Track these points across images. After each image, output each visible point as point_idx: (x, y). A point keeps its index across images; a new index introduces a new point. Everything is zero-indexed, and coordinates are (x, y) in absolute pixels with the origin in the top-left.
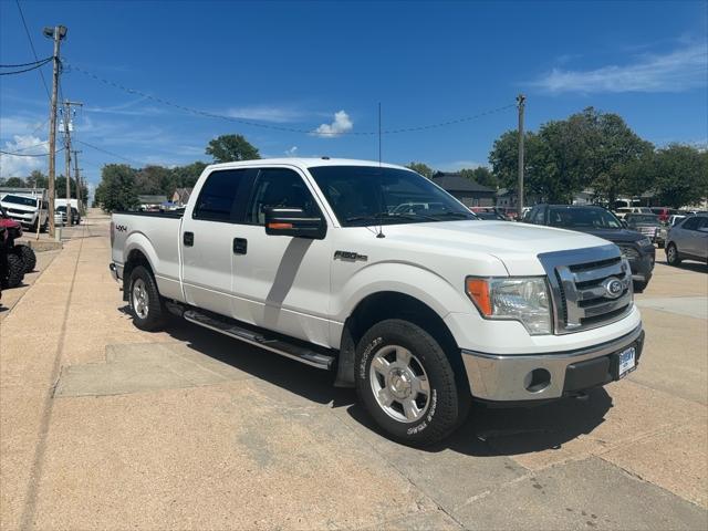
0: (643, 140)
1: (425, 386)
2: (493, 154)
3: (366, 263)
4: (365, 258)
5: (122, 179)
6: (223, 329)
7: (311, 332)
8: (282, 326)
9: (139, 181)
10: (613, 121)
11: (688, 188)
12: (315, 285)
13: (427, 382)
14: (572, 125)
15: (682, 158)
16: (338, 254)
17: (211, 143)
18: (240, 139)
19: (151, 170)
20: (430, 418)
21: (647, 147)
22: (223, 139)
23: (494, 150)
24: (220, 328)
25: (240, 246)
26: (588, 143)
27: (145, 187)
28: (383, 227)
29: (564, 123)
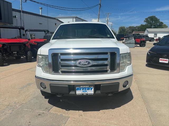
5: (123, 30)
9: (126, 30)
17: (145, 19)
18: (154, 17)
19: (130, 27)
22: (149, 17)
27: (128, 32)
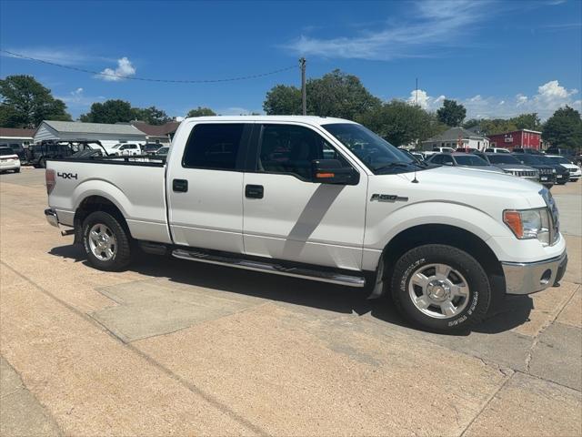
0: (374, 96)
1: (464, 290)
2: (266, 103)
3: (405, 203)
4: (406, 199)
6: (233, 263)
7: (339, 260)
8: (305, 255)
10: (353, 81)
11: (404, 133)
12: (347, 221)
13: (467, 287)
14: (325, 82)
15: (400, 110)
16: (374, 196)
18: (31, 80)
20: (470, 313)
21: (375, 102)
23: (267, 100)
24: (229, 262)
25: (254, 192)
26: (336, 97)
28: (418, 173)
29: (320, 81)
